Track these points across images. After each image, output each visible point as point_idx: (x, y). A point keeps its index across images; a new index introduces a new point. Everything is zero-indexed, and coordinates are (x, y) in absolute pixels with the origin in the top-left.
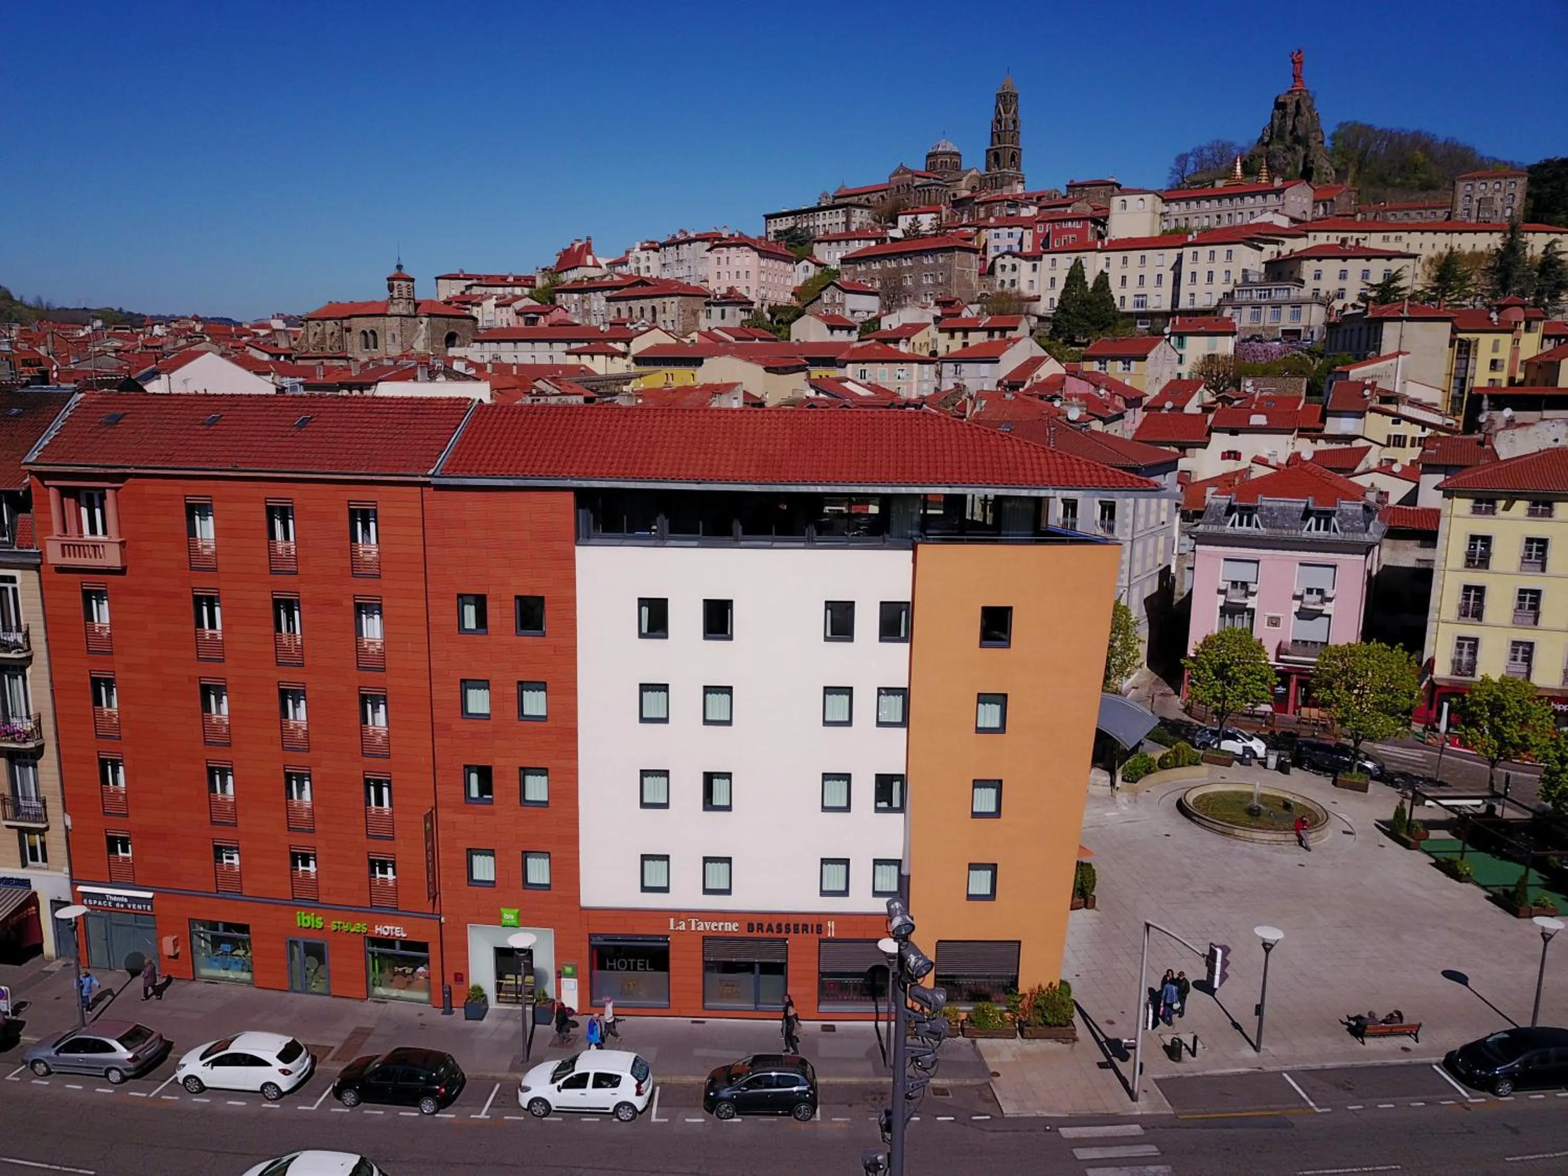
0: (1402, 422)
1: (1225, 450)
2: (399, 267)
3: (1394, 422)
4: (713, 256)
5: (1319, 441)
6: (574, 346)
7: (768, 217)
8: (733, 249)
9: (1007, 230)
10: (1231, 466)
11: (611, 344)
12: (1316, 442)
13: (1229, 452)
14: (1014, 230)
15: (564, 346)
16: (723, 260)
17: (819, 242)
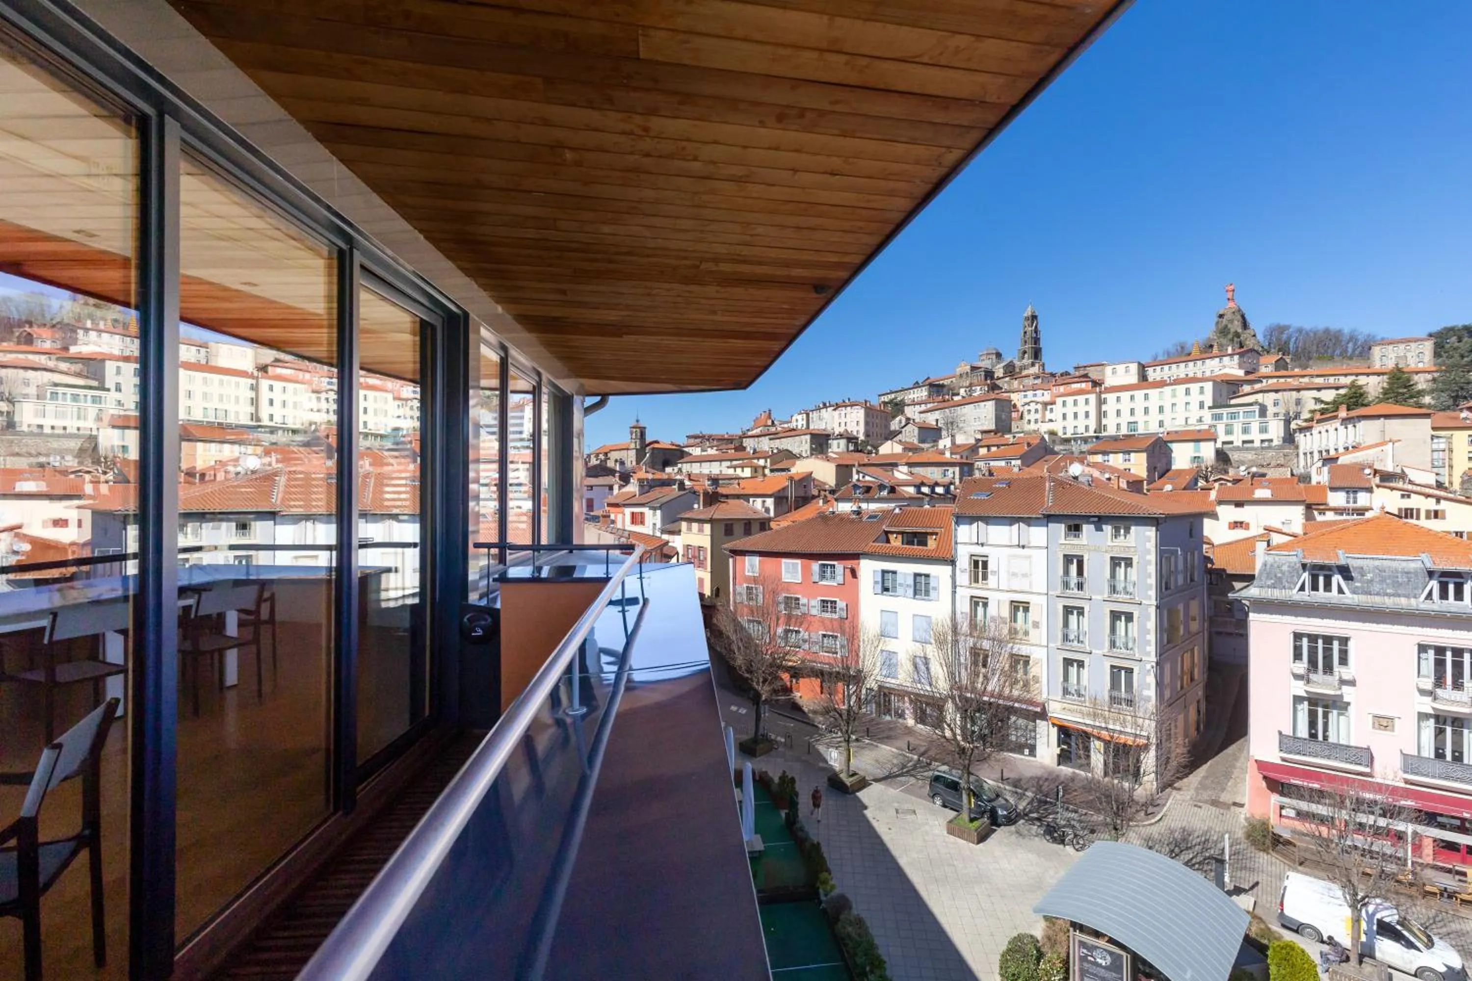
0: (1413, 495)
1: (1232, 521)
2: (638, 421)
3: (1403, 496)
4: (837, 412)
5: (1328, 513)
6: (735, 463)
7: (880, 396)
8: (849, 408)
9: (1032, 392)
10: (1239, 534)
11: (755, 461)
12: (1324, 514)
13: (1236, 523)
14: (1037, 392)
15: (728, 464)
16: (843, 415)
17: (909, 405)
